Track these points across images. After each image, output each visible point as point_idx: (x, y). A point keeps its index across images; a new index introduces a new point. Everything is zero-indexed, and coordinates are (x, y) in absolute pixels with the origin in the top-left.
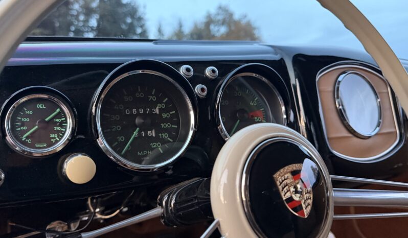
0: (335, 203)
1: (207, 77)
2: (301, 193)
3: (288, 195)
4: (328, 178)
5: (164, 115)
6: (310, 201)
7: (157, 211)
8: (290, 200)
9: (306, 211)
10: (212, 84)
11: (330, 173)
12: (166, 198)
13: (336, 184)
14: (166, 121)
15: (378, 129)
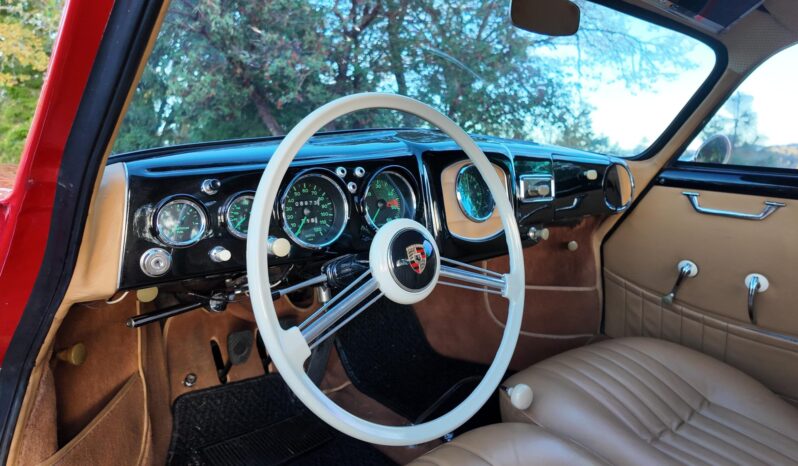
0: (439, 274)
2: (419, 260)
3: (413, 259)
4: (439, 258)
5: (323, 206)
7: (322, 278)
9: (421, 269)
10: (360, 181)
14: (325, 210)
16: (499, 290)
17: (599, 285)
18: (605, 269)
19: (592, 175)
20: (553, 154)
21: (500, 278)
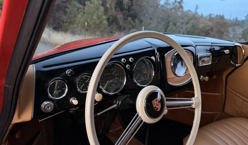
0: (166, 105)
1: (129, 61)
2: (158, 105)
3: (155, 106)
5: (116, 75)
6: (160, 107)
7: (115, 106)
8: (156, 107)
9: (159, 110)
10: (131, 64)
11: (166, 97)
12: (118, 102)
13: (167, 100)
14: (116, 77)
15: (185, 74)
16: (191, 106)
17: (224, 93)
18: (227, 87)
19: (227, 51)
20: (212, 43)
21: (190, 100)
